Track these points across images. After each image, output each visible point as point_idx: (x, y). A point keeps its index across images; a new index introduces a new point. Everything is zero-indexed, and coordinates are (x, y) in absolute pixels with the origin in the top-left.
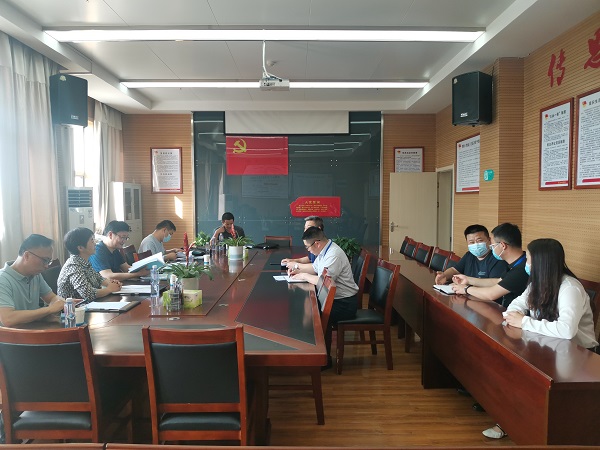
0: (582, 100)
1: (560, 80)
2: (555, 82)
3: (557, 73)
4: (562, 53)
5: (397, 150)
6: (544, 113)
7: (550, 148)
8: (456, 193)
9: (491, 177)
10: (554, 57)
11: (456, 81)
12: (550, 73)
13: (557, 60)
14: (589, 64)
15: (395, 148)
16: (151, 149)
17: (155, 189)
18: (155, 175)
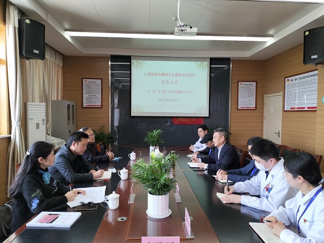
8: (285, 111)
11: (307, 33)
15: (238, 82)
16: (82, 79)
17: (85, 105)
18: (85, 96)
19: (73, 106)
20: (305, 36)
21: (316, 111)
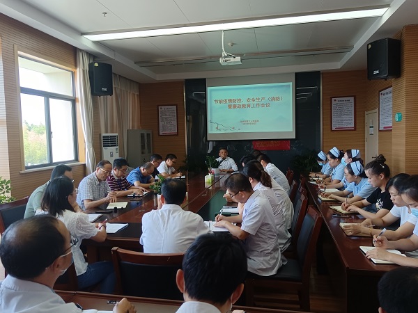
5: (333, 99)
8: (379, 131)
9: (400, 118)
11: (370, 46)
16: (158, 106)
17: (161, 133)
18: (161, 124)
19: (148, 135)
20: (368, 49)
21: (391, 131)
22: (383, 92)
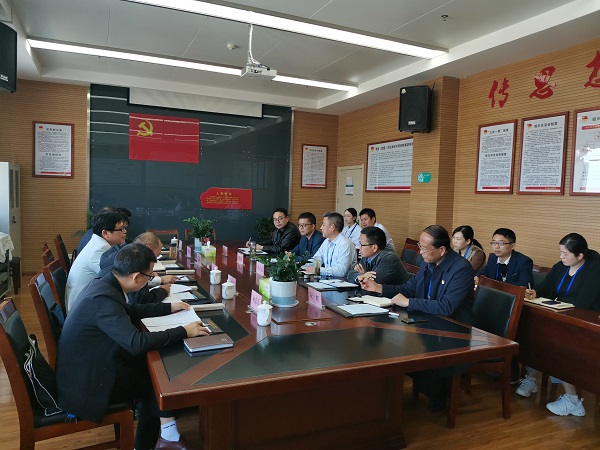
0: (526, 123)
1: (502, 104)
2: (497, 104)
3: (498, 97)
4: (506, 82)
5: (305, 147)
6: (483, 129)
7: (488, 160)
9: (427, 180)
10: (496, 84)
11: (404, 91)
12: (491, 96)
13: (500, 87)
14: (534, 94)
15: (303, 145)
16: (34, 123)
17: (38, 172)
18: (39, 155)
19: (17, 172)
20: (401, 94)
21: (409, 192)
22: (375, 146)
